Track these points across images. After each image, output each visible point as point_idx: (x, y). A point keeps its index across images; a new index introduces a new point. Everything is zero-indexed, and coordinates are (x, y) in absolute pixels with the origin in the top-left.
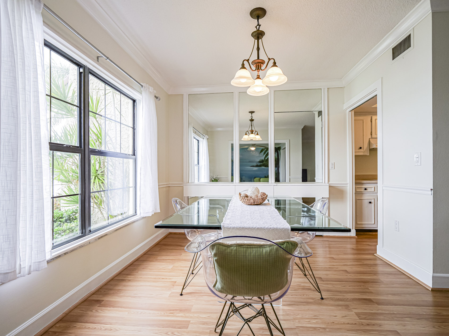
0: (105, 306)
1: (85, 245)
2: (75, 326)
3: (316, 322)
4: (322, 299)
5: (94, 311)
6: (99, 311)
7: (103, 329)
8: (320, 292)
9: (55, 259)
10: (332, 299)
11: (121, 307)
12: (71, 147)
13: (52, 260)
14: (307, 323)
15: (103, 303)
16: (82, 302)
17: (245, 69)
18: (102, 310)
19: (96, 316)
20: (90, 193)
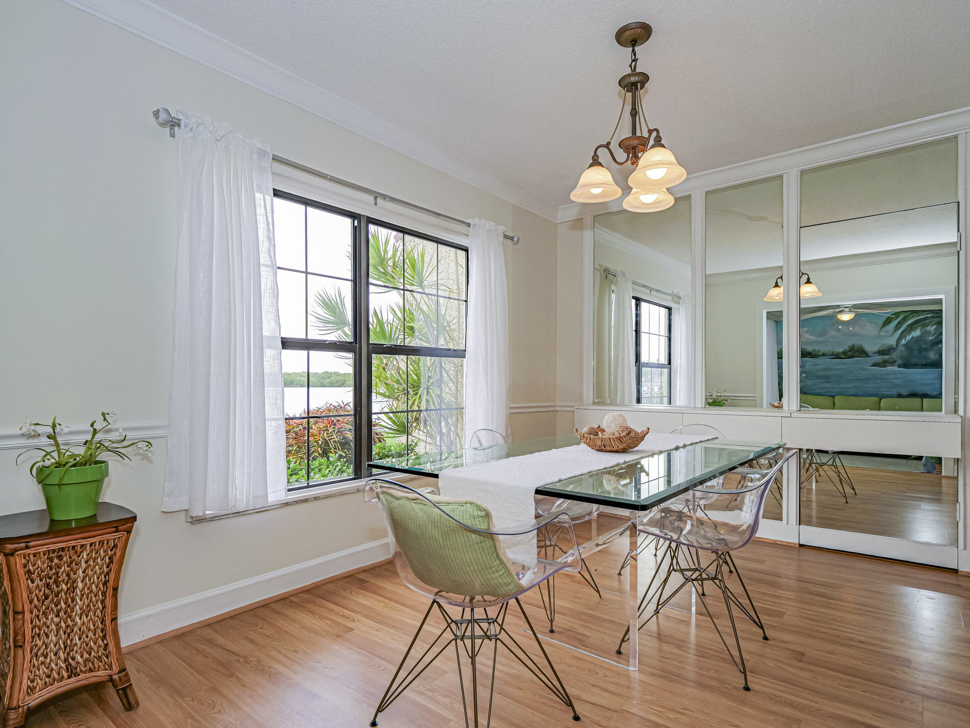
0: (365, 589)
1: (350, 492)
2: (316, 601)
3: (675, 718)
4: (747, 689)
5: (348, 591)
6: (354, 593)
7: (341, 614)
8: (744, 673)
9: (299, 502)
10: (772, 698)
11: (382, 596)
12: (338, 343)
13: (295, 503)
14: (653, 712)
15: (366, 585)
16: (344, 578)
17: (601, 167)
18: (357, 593)
19: (345, 598)
20: (370, 414)
